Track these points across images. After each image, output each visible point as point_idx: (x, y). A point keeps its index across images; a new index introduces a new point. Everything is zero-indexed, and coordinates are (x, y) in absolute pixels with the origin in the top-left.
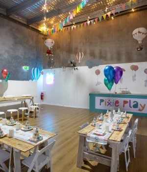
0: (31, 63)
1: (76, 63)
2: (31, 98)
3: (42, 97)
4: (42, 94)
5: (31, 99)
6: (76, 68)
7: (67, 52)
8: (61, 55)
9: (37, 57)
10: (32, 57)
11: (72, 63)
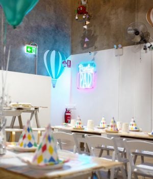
0: (42, 39)
1: (148, 35)
2: (33, 109)
3: (67, 119)
4: (67, 111)
5: (33, 112)
6: (148, 45)
7: (125, 9)
8: (112, 17)
9: (57, 27)
10: (45, 25)
11: (137, 33)
